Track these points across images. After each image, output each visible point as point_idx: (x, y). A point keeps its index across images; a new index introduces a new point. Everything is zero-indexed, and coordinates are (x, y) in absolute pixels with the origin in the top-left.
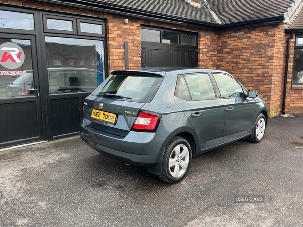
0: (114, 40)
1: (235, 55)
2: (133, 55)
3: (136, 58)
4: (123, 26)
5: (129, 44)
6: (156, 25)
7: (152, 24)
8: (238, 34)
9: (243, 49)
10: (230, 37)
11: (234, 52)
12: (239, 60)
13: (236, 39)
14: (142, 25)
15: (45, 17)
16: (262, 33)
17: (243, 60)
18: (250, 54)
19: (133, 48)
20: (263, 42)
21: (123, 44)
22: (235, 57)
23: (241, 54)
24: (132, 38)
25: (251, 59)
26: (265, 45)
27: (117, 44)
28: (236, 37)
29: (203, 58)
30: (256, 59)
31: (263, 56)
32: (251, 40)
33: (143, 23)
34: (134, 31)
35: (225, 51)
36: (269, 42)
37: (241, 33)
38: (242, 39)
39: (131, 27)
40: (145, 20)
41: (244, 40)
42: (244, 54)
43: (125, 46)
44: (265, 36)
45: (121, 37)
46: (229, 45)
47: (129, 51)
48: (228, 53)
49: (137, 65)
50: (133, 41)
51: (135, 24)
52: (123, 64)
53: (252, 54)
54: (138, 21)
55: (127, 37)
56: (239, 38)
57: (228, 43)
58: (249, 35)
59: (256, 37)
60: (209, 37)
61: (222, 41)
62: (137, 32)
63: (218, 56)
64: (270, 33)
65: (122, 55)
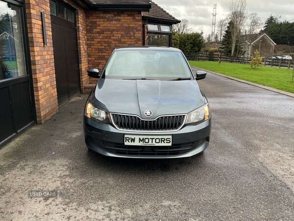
1: (106, 35)
8: (108, 16)
9: (113, 30)
10: (99, 17)
11: (105, 33)
12: (110, 40)
13: (106, 20)
16: (130, 18)
17: (115, 40)
18: (120, 35)
19: (46, 20)
20: (132, 25)
21: (40, 14)
22: (106, 38)
23: (112, 35)
25: (122, 40)
26: (133, 28)
28: (105, 18)
30: (127, 40)
31: (132, 37)
32: (120, 23)
35: (95, 30)
36: (137, 26)
37: (111, 15)
38: (112, 20)
41: (114, 22)
42: (115, 35)
44: (132, 20)
46: (99, 26)
48: (98, 33)
53: (122, 36)
56: (108, 20)
57: (98, 23)
58: (119, 18)
59: (125, 20)
61: (91, 20)
63: (88, 35)
64: (137, 18)
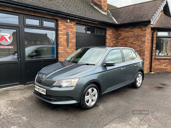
0: (61, 31)
1: (125, 40)
2: (71, 39)
3: (73, 41)
4: (66, 24)
5: (69, 33)
6: (84, 23)
7: (82, 23)
8: (127, 29)
9: (129, 37)
10: (122, 31)
11: (125, 39)
12: (127, 43)
13: (126, 32)
14: (76, 23)
15: (25, 17)
16: (139, 29)
17: (130, 43)
18: (133, 40)
19: (72, 35)
20: (140, 34)
21: (66, 33)
22: (125, 41)
23: (128, 40)
24: (71, 30)
25: (134, 43)
26: (141, 35)
27: (63, 33)
28: (125, 31)
29: (108, 41)
30: (136, 42)
31: (140, 41)
32: (134, 33)
33: (77, 22)
34: (72, 26)
35: (120, 38)
36: (143, 34)
37: (128, 29)
38: (129, 32)
39: (70, 24)
40: (78, 21)
41: (130, 33)
42: (130, 40)
43: (67, 34)
44: (141, 31)
45: (65, 29)
46: (122, 35)
47: (69, 37)
48: (121, 39)
49: (74, 44)
50: (71, 32)
51: (72, 23)
52: (66, 44)
53: (134, 40)
54: (74, 21)
55: (68, 29)
56: (127, 32)
57: (121, 34)
58: (133, 30)
59: (136, 31)
60: (111, 31)
61: (118, 33)
62: (74, 27)
63: (116, 40)
64: (144, 29)
65: (65, 39)
